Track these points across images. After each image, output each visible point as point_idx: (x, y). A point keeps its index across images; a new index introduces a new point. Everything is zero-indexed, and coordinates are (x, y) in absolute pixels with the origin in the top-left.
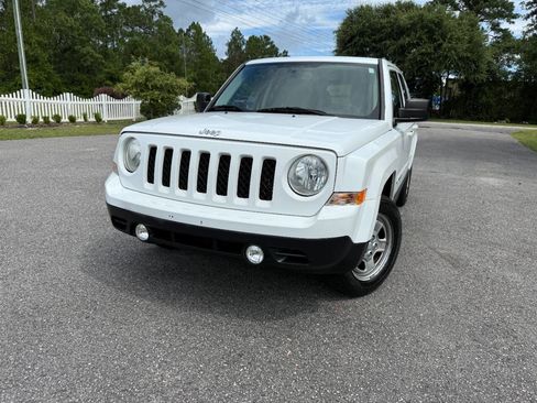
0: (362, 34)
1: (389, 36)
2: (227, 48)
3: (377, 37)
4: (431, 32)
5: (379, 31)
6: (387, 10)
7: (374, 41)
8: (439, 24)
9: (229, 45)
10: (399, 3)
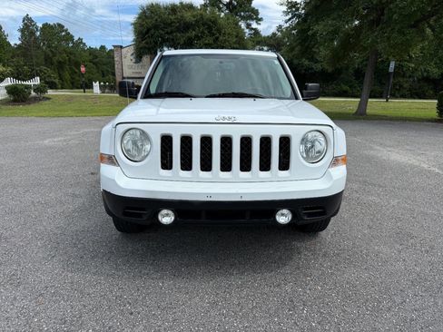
0: (156, 27)
1: (178, 30)
2: (20, 34)
3: (169, 30)
4: (210, 28)
5: (170, 25)
6: (173, 9)
7: (167, 33)
8: (215, 22)
9: (22, 31)
10: (181, 3)
